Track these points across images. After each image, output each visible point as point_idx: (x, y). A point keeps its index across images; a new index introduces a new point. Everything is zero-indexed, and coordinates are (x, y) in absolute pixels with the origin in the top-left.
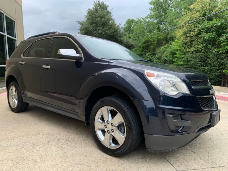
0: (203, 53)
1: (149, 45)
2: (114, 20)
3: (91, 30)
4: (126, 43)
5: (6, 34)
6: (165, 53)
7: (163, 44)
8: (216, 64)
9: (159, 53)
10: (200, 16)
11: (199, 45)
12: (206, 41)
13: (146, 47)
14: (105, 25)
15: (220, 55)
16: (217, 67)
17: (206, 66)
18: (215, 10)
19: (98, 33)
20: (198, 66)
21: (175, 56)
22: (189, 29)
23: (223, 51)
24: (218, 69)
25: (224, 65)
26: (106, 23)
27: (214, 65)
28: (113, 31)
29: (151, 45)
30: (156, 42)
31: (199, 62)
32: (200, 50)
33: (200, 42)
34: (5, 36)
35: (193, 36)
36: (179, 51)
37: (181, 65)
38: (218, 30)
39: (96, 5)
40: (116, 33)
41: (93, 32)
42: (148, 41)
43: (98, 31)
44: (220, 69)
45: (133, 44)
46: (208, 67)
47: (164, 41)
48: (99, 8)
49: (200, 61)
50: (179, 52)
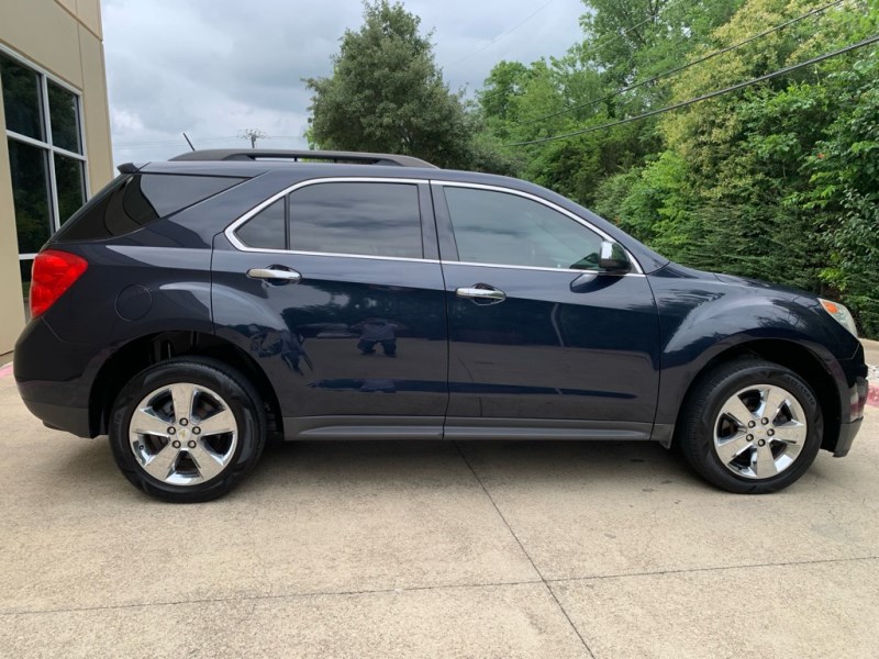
0: (756, 205)
1: (572, 166)
2: (440, 72)
3: (354, 112)
4: (482, 161)
5: (49, 145)
6: (627, 199)
7: (621, 164)
8: (798, 245)
9: (606, 198)
10: (744, 70)
11: (741, 176)
12: (764, 164)
13: (559, 173)
14: (405, 93)
15: (813, 215)
16: (801, 257)
17: (767, 254)
18: (799, 53)
19: (381, 125)
20: (739, 253)
21: (661, 211)
22: (709, 115)
23: (820, 202)
24: (805, 266)
25: (826, 252)
26: (411, 86)
27: (791, 251)
28: (437, 116)
29: (580, 166)
30: (595, 158)
31: (739, 236)
32: (743, 194)
33: (744, 167)
34: (47, 150)
35: (719, 145)
36: (673, 194)
37: (681, 247)
38: (806, 126)
39: (374, 15)
40: (446, 124)
41: (362, 120)
42: (568, 152)
43: (380, 117)
44: (811, 266)
45: (509, 162)
46: (772, 258)
47: (627, 152)
48: (385, 29)
49: (745, 235)
50: (675, 198)
